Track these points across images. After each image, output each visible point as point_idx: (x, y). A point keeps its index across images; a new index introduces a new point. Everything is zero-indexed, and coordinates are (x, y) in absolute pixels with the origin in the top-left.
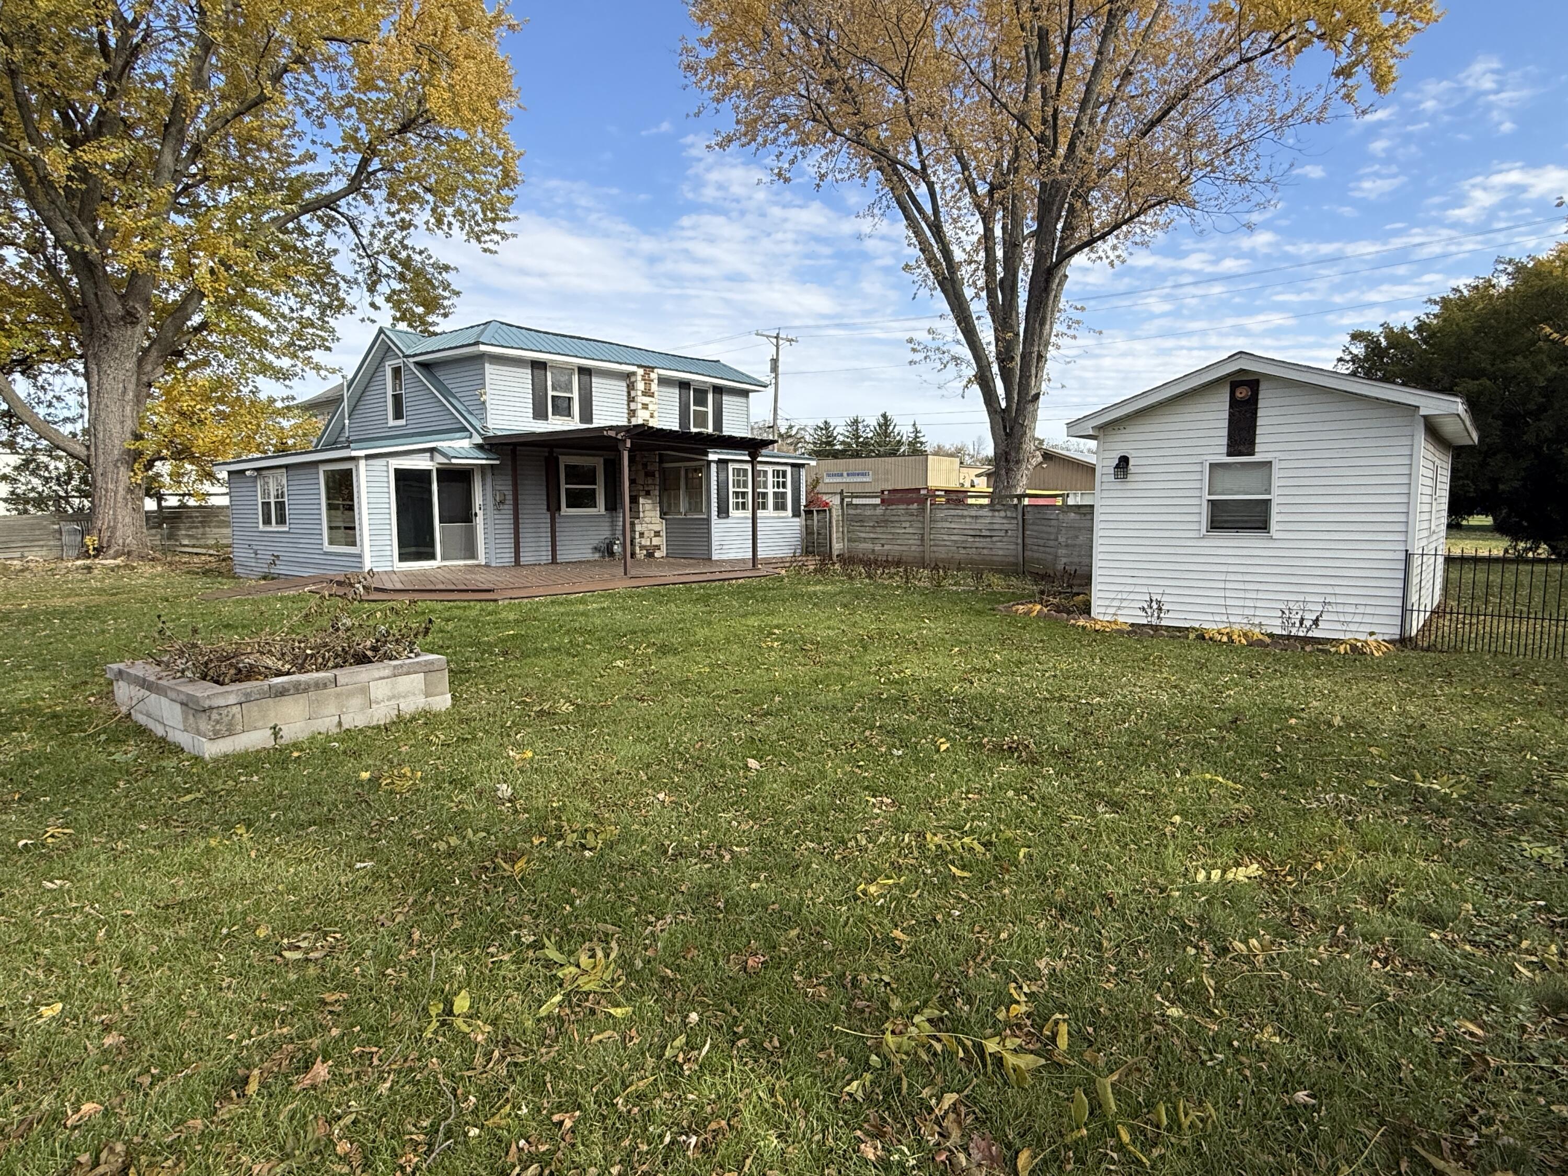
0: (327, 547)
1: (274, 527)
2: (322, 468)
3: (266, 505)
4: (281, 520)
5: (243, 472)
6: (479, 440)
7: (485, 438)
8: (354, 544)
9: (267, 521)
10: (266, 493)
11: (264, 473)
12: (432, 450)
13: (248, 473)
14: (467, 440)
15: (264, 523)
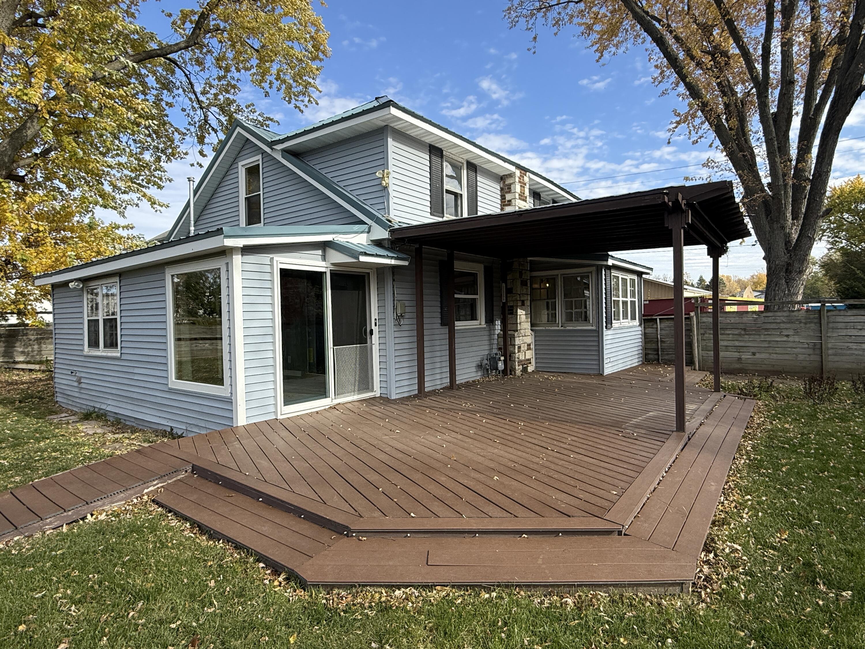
0: (174, 382)
1: (101, 351)
2: (169, 273)
3: (93, 324)
4: (111, 343)
5: (65, 284)
6: (383, 234)
7: (393, 232)
8: (220, 381)
9: (94, 343)
10: (95, 308)
11: (93, 284)
12: (324, 246)
13: (71, 285)
14: (365, 235)
15: (90, 346)
